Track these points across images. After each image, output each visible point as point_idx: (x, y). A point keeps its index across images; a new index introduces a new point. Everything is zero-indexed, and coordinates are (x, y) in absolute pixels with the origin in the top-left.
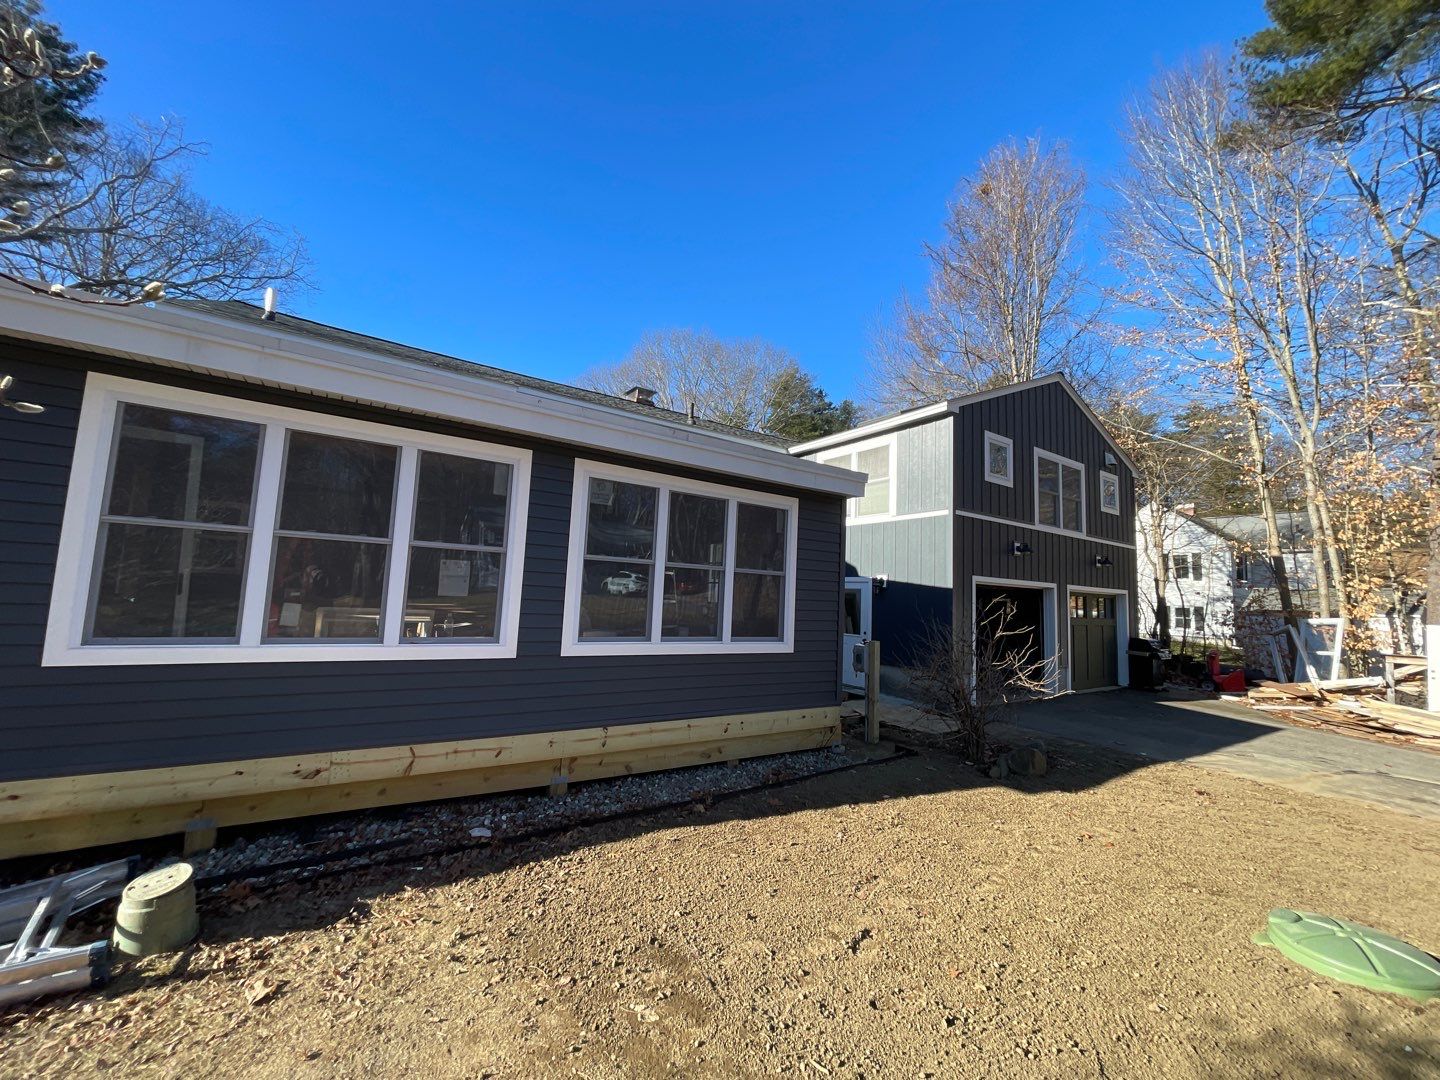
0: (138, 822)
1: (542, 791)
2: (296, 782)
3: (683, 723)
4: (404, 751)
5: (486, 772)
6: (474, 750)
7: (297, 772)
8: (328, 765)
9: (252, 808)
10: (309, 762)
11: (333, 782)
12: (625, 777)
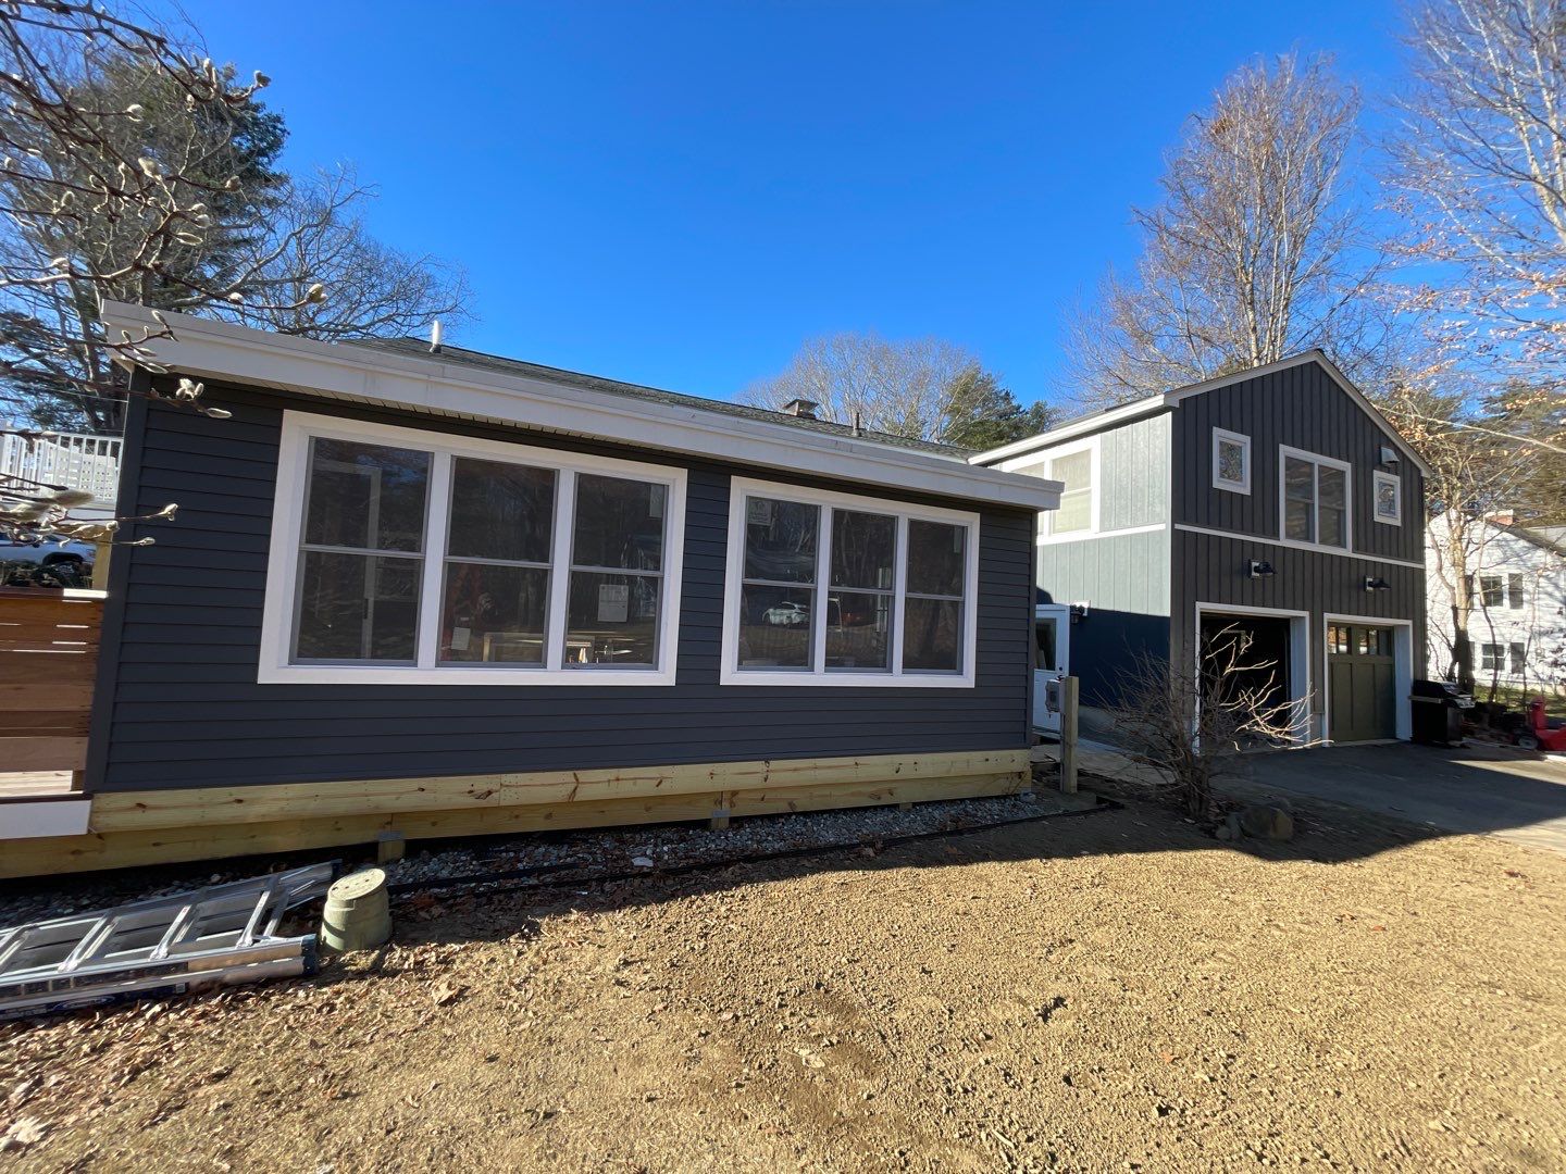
0: (339, 829)
1: (703, 824)
2: (471, 802)
3: (850, 761)
4: (566, 777)
5: (648, 802)
6: (636, 779)
7: (471, 792)
8: (498, 787)
9: (434, 824)
10: (482, 782)
11: (503, 803)
12: (790, 815)
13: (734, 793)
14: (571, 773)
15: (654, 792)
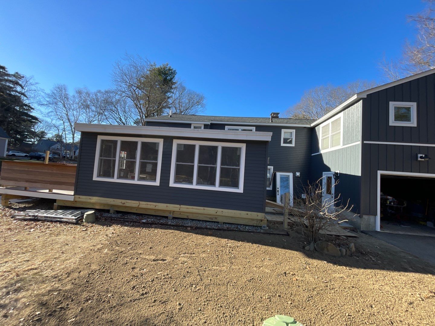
1: (167, 217)
2: (121, 204)
3: (202, 208)
4: (137, 202)
6: (151, 205)
8: (126, 202)
10: (123, 201)
11: (127, 206)
13: (174, 212)
14: (138, 202)
15: (154, 208)
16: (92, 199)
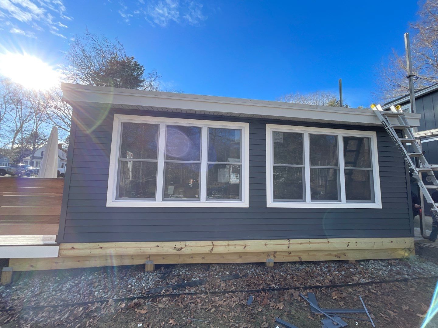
1: (263, 264)
2: (175, 251)
4: (209, 243)
5: (240, 255)
6: (235, 245)
7: (175, 248)
8: (184, 246)
9: (163, 258)
10: (179, 244)
11: (186, 253)
12: (300, 262)
13: (275, 252)
15: (243, 251)
16: (106, 248)
